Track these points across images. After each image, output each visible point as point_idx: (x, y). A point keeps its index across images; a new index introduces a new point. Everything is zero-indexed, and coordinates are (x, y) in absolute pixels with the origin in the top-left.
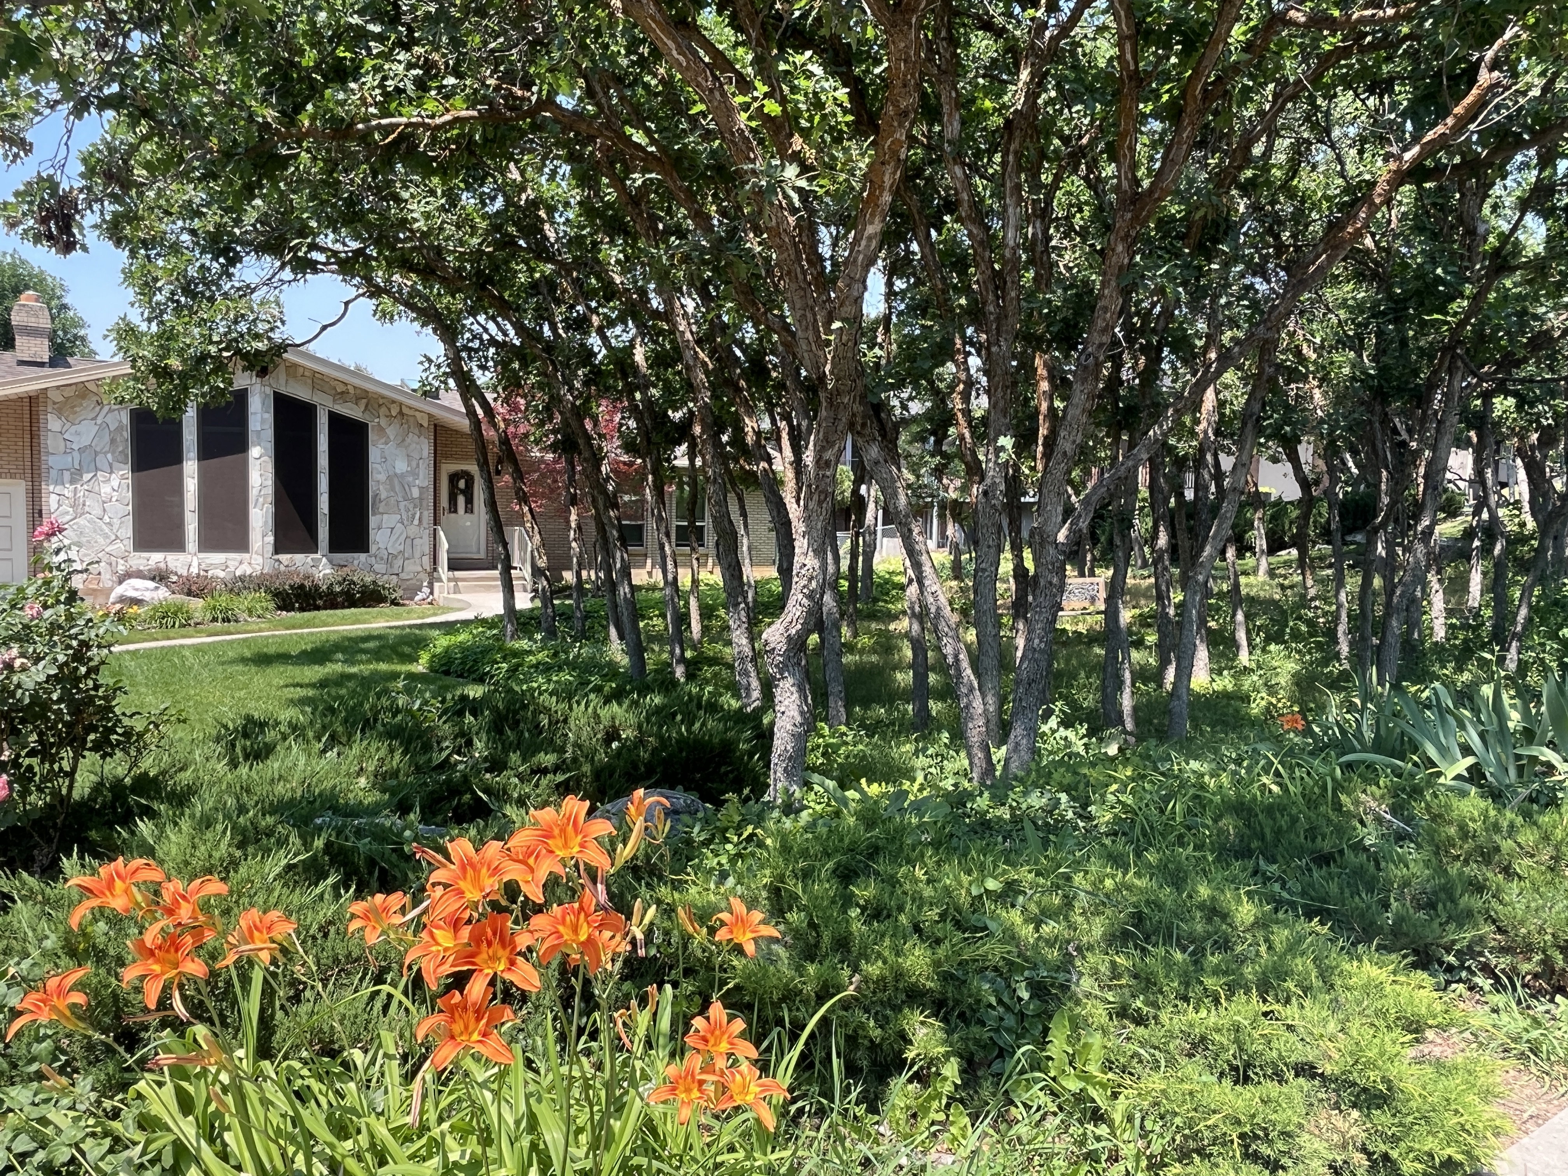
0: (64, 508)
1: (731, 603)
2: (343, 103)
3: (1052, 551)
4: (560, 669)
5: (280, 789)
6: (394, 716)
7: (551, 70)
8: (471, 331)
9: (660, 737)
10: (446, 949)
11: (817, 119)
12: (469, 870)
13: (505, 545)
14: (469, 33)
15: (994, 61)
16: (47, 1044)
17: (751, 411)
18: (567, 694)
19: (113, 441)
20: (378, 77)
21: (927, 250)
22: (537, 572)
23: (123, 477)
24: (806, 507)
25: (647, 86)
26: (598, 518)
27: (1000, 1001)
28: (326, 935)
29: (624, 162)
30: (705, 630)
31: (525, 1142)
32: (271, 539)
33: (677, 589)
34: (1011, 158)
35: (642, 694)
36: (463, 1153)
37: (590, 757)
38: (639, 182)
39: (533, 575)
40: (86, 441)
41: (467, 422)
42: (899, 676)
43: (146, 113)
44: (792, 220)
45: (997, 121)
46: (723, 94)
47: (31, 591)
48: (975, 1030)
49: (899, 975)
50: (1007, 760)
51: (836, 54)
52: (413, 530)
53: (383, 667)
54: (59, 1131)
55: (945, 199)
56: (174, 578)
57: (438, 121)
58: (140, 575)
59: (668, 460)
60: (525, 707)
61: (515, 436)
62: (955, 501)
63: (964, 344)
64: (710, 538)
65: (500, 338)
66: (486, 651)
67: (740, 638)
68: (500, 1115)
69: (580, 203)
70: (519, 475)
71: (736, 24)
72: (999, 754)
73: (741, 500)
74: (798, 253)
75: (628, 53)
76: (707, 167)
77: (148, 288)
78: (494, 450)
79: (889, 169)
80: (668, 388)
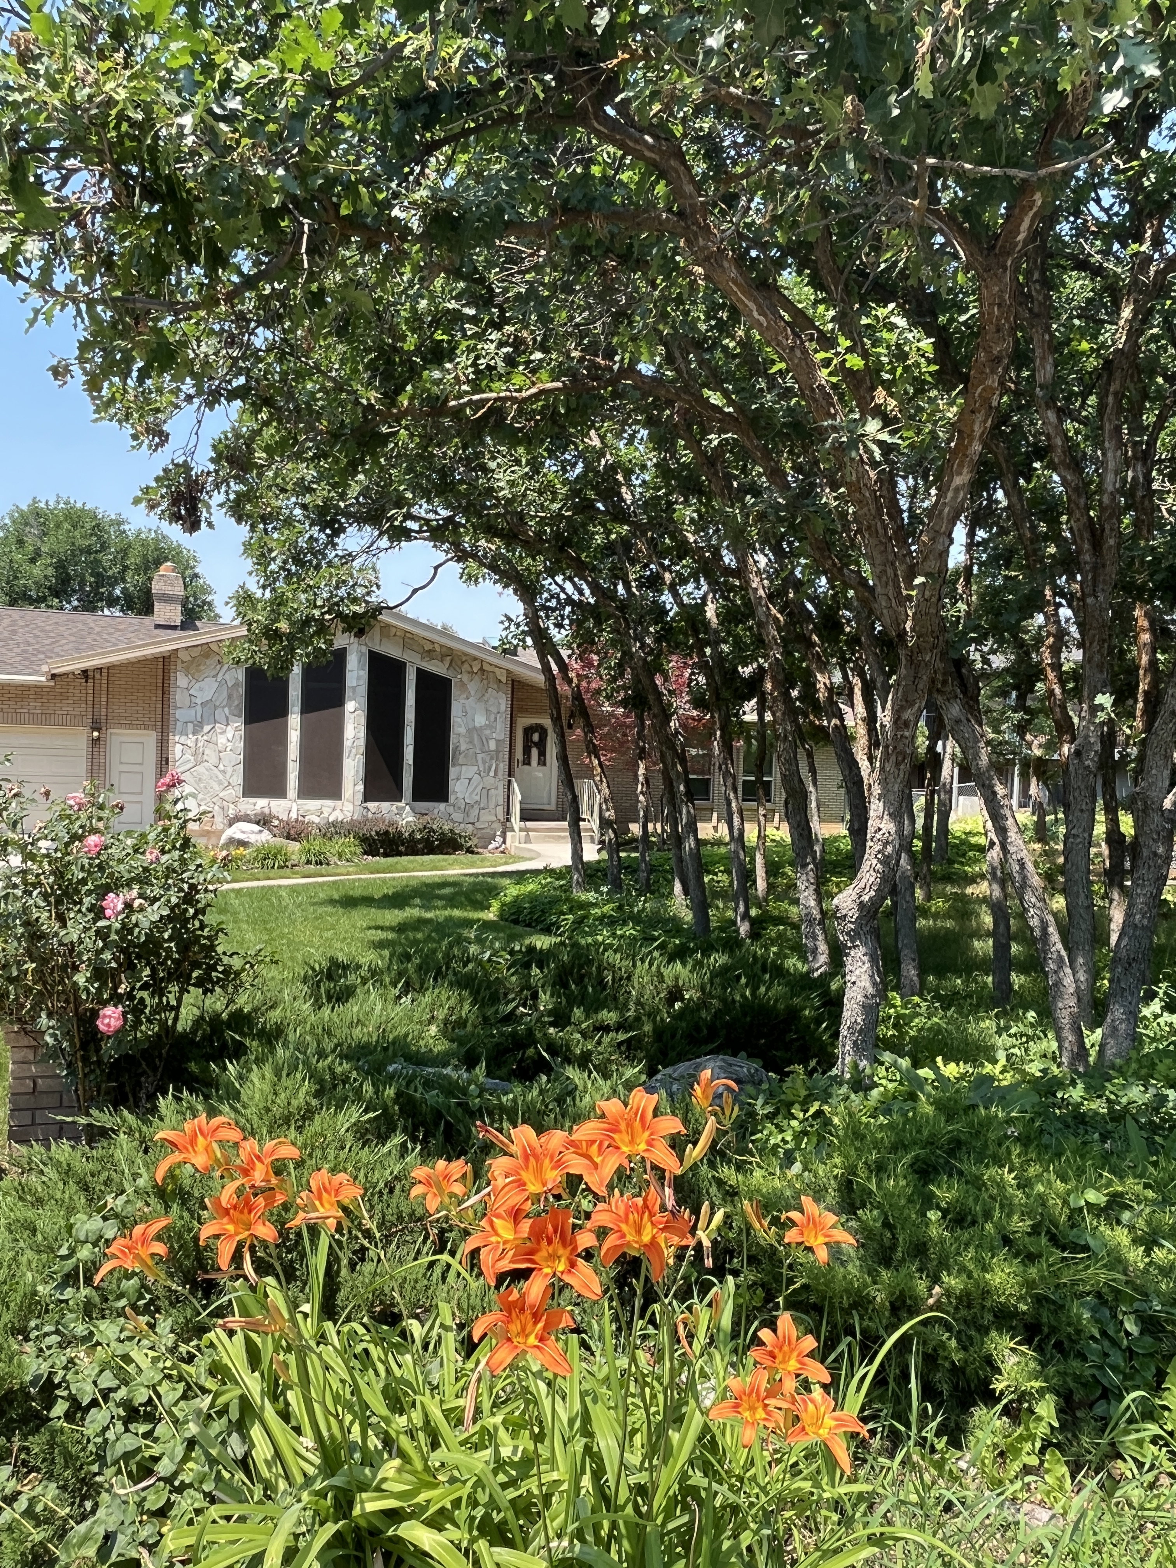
0: (188, 756)
1: (799, 862)
2: (438, 382)
3: (1157, 818)
4: (625, 923)
5: (357, 1032)
6: (465, 965)
7: (634, 339)
8: (549, 590)
9: (723, 1000)
10: (505, 1242)
11: (899, 370)
12: (532, 1160)
13: (575, 798)
14: (558, 309)
15: (1089, 301)
16: (134, 1282)
17: (824, 667)
18: (630, 949)
19: (230, 697)
20: (473, 355)
21: (1015, 499)
22: (605, 824)
23: (237, 729)
24: (882, 769)
25: (725, 349)
26: (665, 773)
27: (1104, 1333)
28: (391, 1191)
29: (701, 424)
30: (771, 887)
31: (579, 1445)
32: (361, 787)
33: (743, 847)
34: (1111, 399)
35: (706, 954)
36: (516, 1448)
37: (652, 1014)
38: (716, 443)
39: (601, 827)
40: (207, 695)
41: (542, 678)
42: (977, 944)
43: (268, 402)
44: (873, 474)
45: (1093, 363)
46: (805, 351)
47: (152, 836)
48: (1075, 1364)
49: (986, 1292)
50: (1102, 1046)
51: (920, 305)
52: (489, 780)
53: (457, 913)
54: (140, 1370)
55: (1035, 444)
56: (276, 823)
57: (525, 394)
58: (246, 819)
59: (737, 715)
60: (590, 962)
61: (588, 690)
62: (1039, 759)
63: (1055, 594)
64: (779, 795)
65: (576, 597)
66: (554, 901)
67: (808, 898)
68: (554, 1409)
69: (656, 465)
70: (590, 728)
71: (816, 283)
72: (1094, 1037)
73: (810, 755)
74: (879, 509)
75: (708, 318)
76: (784, 425)
77: (263, 558)
78: (567, 704)
79: (980, 417)
80: (738, 644)
